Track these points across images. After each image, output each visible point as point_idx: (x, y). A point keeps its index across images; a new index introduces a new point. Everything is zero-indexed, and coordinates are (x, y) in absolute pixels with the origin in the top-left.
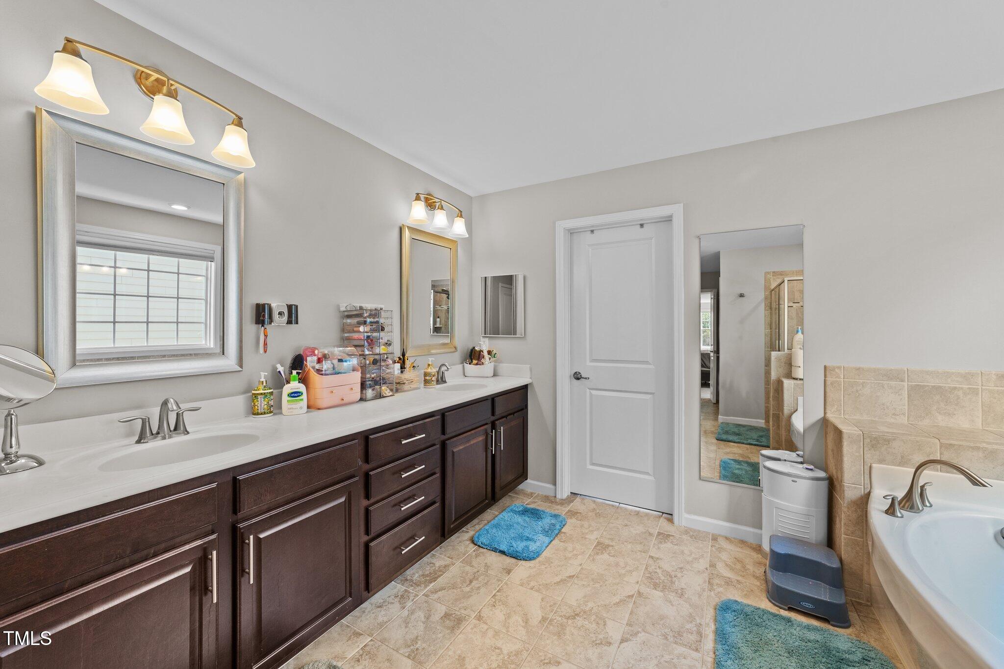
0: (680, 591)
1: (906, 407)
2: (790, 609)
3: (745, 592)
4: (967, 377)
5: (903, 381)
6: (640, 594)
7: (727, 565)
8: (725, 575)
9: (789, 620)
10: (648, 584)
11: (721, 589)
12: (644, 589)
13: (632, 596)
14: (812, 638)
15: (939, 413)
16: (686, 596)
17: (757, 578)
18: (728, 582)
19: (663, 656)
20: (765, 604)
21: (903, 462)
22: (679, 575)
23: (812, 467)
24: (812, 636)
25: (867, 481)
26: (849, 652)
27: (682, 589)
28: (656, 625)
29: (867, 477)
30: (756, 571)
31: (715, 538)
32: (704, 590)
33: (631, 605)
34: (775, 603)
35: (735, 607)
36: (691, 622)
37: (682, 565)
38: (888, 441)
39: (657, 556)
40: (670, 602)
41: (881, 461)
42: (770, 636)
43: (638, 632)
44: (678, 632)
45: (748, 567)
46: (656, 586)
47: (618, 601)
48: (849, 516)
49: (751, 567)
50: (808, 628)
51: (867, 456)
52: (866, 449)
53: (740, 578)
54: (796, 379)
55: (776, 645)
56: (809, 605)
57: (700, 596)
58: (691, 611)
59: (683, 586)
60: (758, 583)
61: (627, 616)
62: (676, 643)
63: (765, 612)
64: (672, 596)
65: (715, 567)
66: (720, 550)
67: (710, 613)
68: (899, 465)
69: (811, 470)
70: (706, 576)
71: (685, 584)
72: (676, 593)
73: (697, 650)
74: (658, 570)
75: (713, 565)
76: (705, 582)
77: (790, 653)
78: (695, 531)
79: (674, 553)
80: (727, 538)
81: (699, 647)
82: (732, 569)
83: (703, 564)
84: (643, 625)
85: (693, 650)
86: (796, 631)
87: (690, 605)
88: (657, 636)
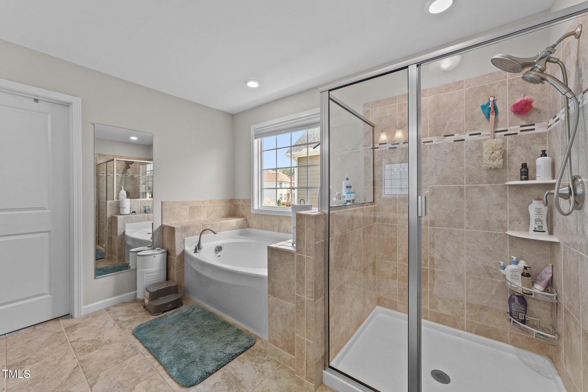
0: (108, 342)
1: (188, 215)
2: (163, 312)
3: (141, 320)
4: (203, 202)
5: (187, 205)
6: (81, 361)
7: (124, 316)
8: (126, 320)
9: (166, 316)
10: (83, 353)
11: (129, 326)
12: (82, 358)
13: (78, 366)
14: (176, 315)
15: (197, 216)
16: (113, 341)
17: (142, 312)
18: (130, 321)
19: (122, 370)
20: (153, 318)
21: (193, 234)
22: (101, 336)
23: (160, 248)
24: (176, 314)
25: (183, 246)
26: (189, 311)
27: (108, 340)
28: (107, 364)
29: (183, 244)
30: (140, 309)
31: (108, 310)
32: (121, 332)
33: (81, 370)
34: (156, 314)
35: (142, 326)
36: (126, 347)
37: (99, 331)
38: (189, 228)
39: (77, 338)
40: (106, 349)
41: (187, 236)
42: (163, 325)
43: (99, 375)
44: (122, 356)
45: (135, 310)
46: (90, 351)
47: (68, 376)
48: (177, 263)
49: (136, 310)
50: (173, 313)
51: (183, 235)
52: (183, 233)
53: (134, 317)
54: (123, 215)
55: (167, 326)
56: (170, 306)
57: (121, 336)
58: (121, 344)
59: (108, 338)
60: (144, 313)
61: (83, 376)
62: (125, 360)
63: (155, 319)
64: (105, 347)
65: (119, 320)
66: (115, 312)
67: (132, 338)
68: (192, 236)
69: (159, 250)
70: (117, 326)
71: (108, 337)
72: (106, 344)
73: (137, 354)
74: (84, 344)
75: (117, 320)
76: (118, 329)
77: (173, 324)
78: (92, 313)
79: (88, 330)
80: (114, 306)
81: (137, 352)
82: (127, 316)
83: (111, 323)
84: (99, 370)
85: (136, 355)
86: (170, 317)
87: (119, 342)
88: (112, 367)
